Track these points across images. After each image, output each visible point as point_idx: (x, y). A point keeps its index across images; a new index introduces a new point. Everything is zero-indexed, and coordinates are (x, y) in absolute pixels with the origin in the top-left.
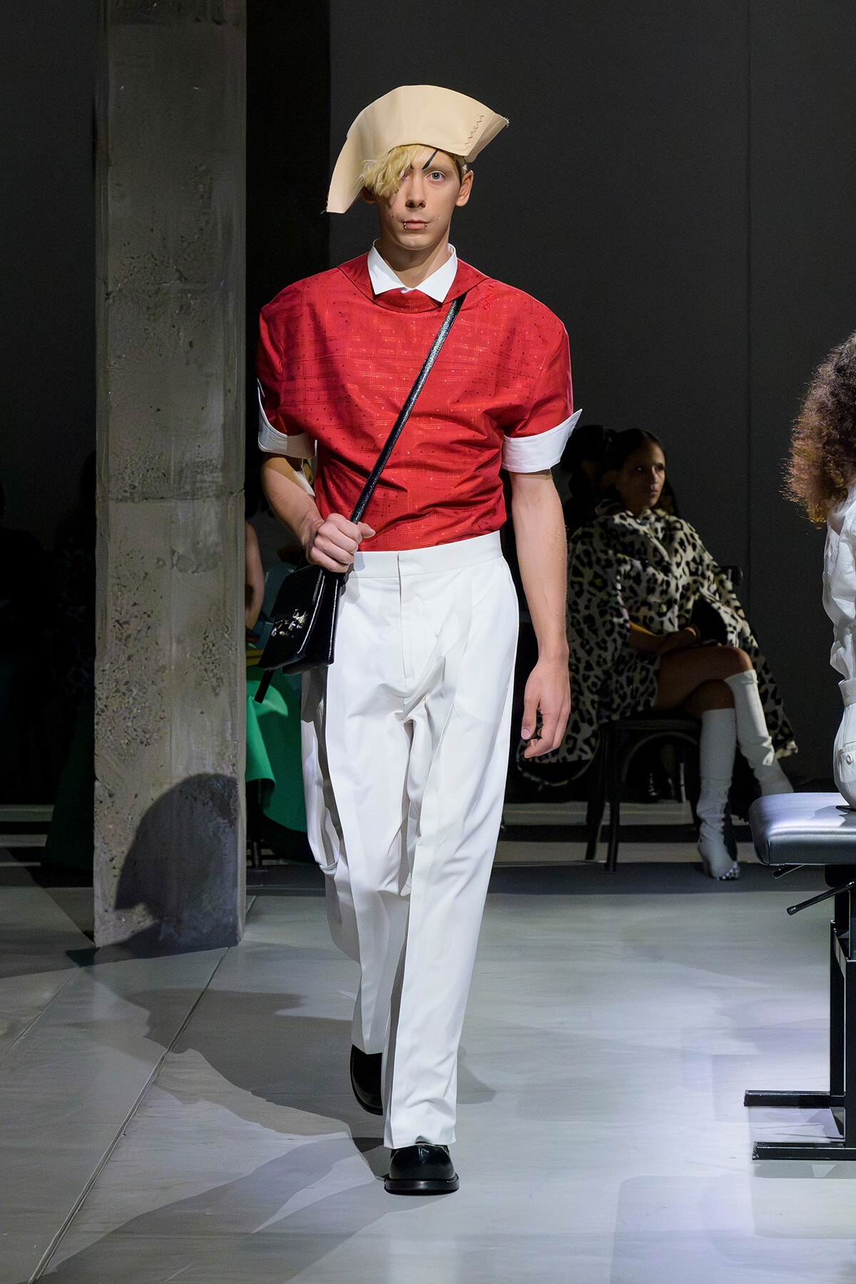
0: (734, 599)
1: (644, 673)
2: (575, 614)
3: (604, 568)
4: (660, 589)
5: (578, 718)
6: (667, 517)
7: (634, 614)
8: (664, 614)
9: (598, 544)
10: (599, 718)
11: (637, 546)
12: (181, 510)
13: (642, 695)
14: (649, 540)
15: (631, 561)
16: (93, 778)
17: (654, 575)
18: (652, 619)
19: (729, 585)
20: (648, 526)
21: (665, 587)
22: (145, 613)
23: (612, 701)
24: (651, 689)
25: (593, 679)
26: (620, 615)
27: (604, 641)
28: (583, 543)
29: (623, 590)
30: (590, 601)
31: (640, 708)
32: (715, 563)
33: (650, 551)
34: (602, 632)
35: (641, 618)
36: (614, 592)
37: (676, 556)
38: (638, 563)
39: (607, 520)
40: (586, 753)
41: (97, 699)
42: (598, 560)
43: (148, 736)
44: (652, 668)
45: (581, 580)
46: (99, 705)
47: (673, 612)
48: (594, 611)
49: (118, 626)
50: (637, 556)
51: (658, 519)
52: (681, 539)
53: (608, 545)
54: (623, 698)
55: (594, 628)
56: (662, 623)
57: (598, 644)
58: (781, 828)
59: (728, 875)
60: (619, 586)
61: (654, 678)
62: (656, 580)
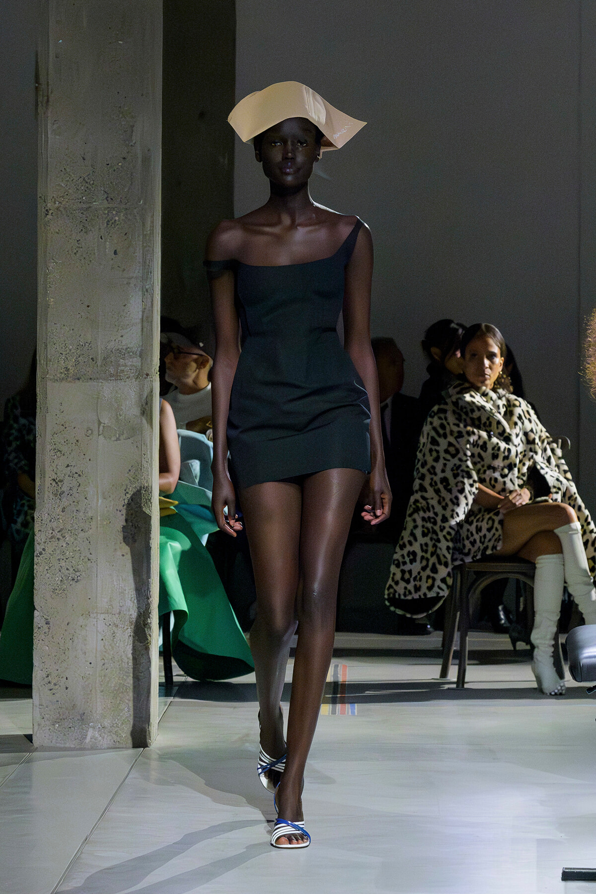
0: (563, 464)
1: (490, 522)
2: (433, 476)
3: (456, 438)
4: (503, 455)
5: (436, 561)
6: (507, 395)
7: (483, 476)
8: (506, 476)
9: (451, 419)
10: (453, 560)
11: (484, 420)
12: (107, 389)
13: (490, 540)
14: (493, 414)
15: (479, 432)
16: (33, 608)
17: (498, 444)
18: (496, 480)
19: (559, 452)
20: (492, 402)
21: (506, 453)
22: (76, 473)
23: (464, 546)
24: (496, 536)
25: (448, 529)
26: (470, 477)
27: (457, 498)
28: (440, 418)
29: (473, 455)
30: (445, 465)
31: (489, 552)
32: (548, 434)
33: (494, 424)
34: (455, 490)
35: (488, 479)
36: (464, 458)
37: (515, 428)
38: (484, 434)
39: (458, 399)
40: (443, 590)
41: (36, 543)
42: (452, 432)
43: (78, 574)
44: (497, 519)
45: (437, 448)
46: (38, 548)
47: (513, 474)
48: (449, 474)
49: (54, 484)
50: (484, 428)
51: (500, 398)
52: (520, 415)
53: (459, 419)
54: (473, 543)
55: (449, 487)
56: (505, 483)
57: (451, 500)
58: (591, 652)
59: (556, 691)
60: (469, 453)
61: (499, 527)
62: (499, 448)
